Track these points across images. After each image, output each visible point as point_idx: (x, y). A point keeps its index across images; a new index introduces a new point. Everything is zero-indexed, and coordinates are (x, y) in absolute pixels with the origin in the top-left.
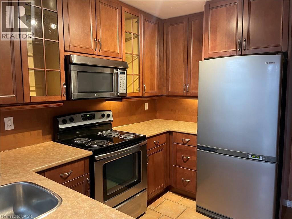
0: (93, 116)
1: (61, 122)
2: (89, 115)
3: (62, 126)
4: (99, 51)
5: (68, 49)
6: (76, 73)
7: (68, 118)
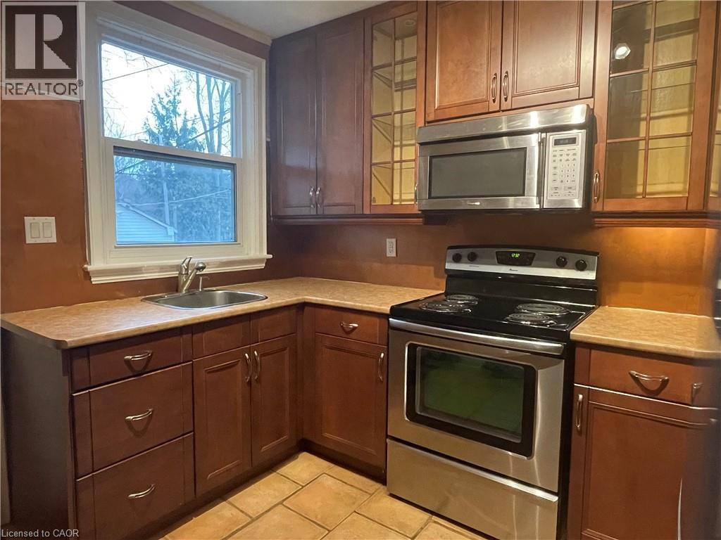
0: (528, 258)
1: (451, 259)
2: (517, 256)
3: (450, 266)
4: (506, 99)
5: (431, 118)
6: (425, 161)
7: (465, 252)
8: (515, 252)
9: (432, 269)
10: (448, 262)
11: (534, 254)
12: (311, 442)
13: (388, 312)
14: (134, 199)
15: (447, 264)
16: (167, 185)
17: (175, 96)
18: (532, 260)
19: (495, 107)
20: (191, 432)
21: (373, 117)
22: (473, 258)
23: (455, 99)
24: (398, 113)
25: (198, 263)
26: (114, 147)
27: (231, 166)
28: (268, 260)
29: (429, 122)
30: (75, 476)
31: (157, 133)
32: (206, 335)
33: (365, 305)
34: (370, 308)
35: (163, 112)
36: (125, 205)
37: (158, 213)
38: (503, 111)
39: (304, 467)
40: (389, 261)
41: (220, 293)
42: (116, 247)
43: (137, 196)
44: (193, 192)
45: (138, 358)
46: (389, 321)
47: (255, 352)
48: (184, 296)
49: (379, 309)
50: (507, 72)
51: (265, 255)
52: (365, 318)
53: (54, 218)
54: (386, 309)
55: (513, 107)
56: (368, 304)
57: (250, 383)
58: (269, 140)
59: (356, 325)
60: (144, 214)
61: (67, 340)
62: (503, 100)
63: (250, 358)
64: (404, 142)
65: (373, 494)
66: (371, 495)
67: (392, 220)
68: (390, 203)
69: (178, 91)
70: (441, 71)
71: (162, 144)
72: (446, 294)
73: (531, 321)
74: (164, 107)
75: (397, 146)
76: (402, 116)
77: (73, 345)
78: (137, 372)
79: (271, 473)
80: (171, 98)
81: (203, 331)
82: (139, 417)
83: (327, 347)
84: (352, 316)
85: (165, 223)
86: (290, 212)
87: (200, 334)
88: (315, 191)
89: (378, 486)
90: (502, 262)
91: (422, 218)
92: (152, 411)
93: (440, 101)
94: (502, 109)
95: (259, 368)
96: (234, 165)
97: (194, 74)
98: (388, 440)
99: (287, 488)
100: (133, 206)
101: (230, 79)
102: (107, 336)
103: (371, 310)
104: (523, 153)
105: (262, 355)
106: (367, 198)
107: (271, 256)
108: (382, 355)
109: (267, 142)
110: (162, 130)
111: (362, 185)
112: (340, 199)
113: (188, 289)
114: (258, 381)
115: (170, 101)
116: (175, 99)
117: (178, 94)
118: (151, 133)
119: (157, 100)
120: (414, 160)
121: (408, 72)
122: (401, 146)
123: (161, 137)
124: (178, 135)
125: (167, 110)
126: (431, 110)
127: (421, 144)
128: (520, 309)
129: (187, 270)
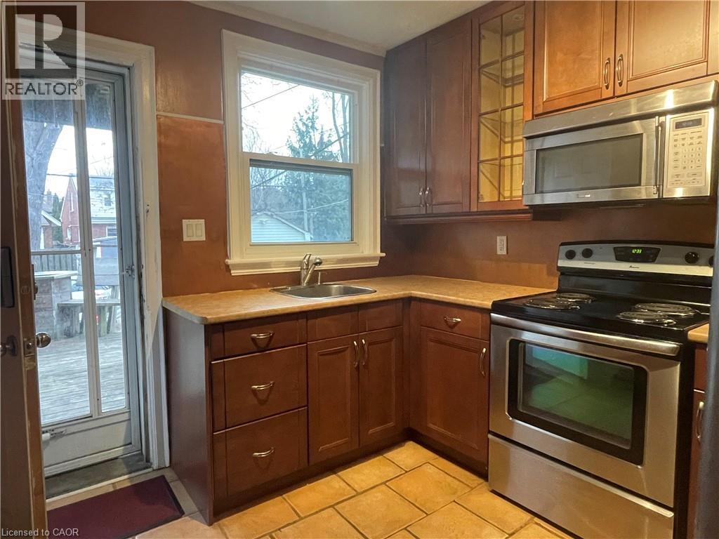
0: (652, 254)
1: (564, 256)
2: (639, 251)
3: (563, 263)
4: (620, 84)
5: (540, 110)
6: (532, 155)
7: (579, 249)
8: (637, 248)
9: (544, 267)
10: (561, 259)
11: (659, 250)
12: (415, 431)
13: (490, 307)
14: (278, 209)
15: (559, 261)
16: (307, 196)
17: (313, 113)
18: (656, 256)
19: (608, 93)
20: (304, 406)
21: (481, 115)
22: (587, 254)
23: (565, 89)
24: (508, 108)
25: (316, 259)
26: (251, 160)
27: (348, 171)
28: (381, 258)
29: (537, 115)
30: (213, 430)
31: (298, 147)
32: (318, 321)
33: (468, 300)
34: (472, 302)
35: (304, 129)
36: (269, 213)
37: (299, 221)
38: (618, 97)
39: (409, 454)
40: (499, 259)
41: (335, 287)
42: (251, 245)
43: (281, 206)
44: (328, 200)
45: (262, 336)
46: (490, 316)
47: (363, 341)
48: (305, 288)
49: (481, 304)
50: (621, 56)
51: (379, 253)
52: (468, 314)
53: (204, 220)
54: (488, 304)
55: (629, 92)
56: (470, 299)
57: (358, 368)
58: (383, 145)
59: (459, 320)
60: (285, 222)
61: (208, 317)
62: (617, 85)
63: (358, 344)
64: (515, 138)
65: (475, 487)
66: (472, 489)
67: (503, 217)
68: (497, 200)
69: (316, 108)
70: (550, 63)
71: (301, 156)
72: (558, 291)
73: (644, 320)
74: (304, 124)
75: (508, 142)
76: (513, 111)
77: (213, 321)
78: (262, 348)
79: (378, 456)
80: (310, 115)
81: (316, 318)
82: (262, 387)
83: (431, 340)
84: (456, 311)
85: (303, 229)
86: (403, 212)
87: (314, 320)
88: (424, 191)
89: (481, 481)
90: (620, 258)
91: (529, 213)
92: (273, 384)
93: (549, 93)
94: (616, 95)
95: (366, 356)
96: (351, 170)
97: (331, 94)
98: (490, 436)
99: (391, 472)
100: (276, 215)
101: (348, 93)
102: (238, 315)
103: (473, 305)
104: (638, 139)
105: (370, 344)
106: (474, 196)
107: (384, 255)
108: (484, 350)
109: (382, 149)
110: (302, 145)
111: (470, 184)
112: (448, 197)
113: (309, 283)
114: (366, 367)
115: (309, 118)
116: (313, 115)
117: (317, 110)
118: (293, 149)
119: (298, 118)
120: (522, 155)
121: (518, 66)
122: (512, 142)
123: (301, 151)
124: (315, 148)
125: (307, 126)
126: (539, 102)
127: (528, 138)
128: (639, 308)
129: (307, 265)
